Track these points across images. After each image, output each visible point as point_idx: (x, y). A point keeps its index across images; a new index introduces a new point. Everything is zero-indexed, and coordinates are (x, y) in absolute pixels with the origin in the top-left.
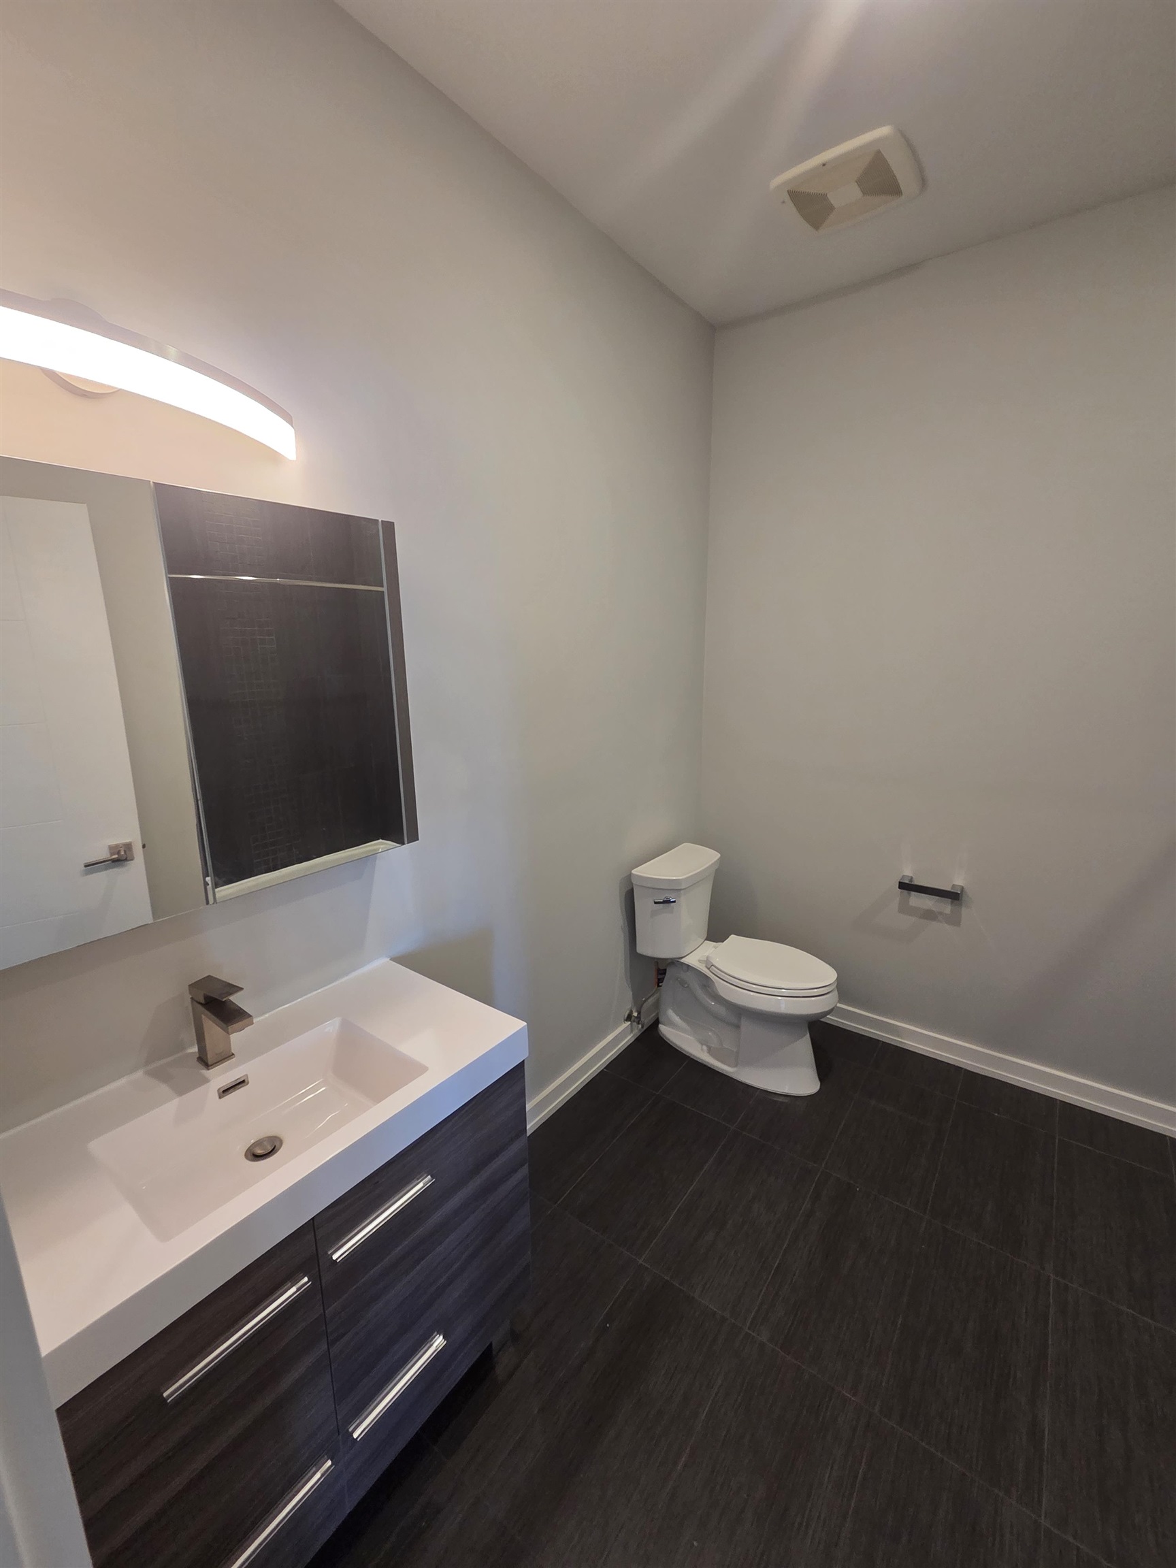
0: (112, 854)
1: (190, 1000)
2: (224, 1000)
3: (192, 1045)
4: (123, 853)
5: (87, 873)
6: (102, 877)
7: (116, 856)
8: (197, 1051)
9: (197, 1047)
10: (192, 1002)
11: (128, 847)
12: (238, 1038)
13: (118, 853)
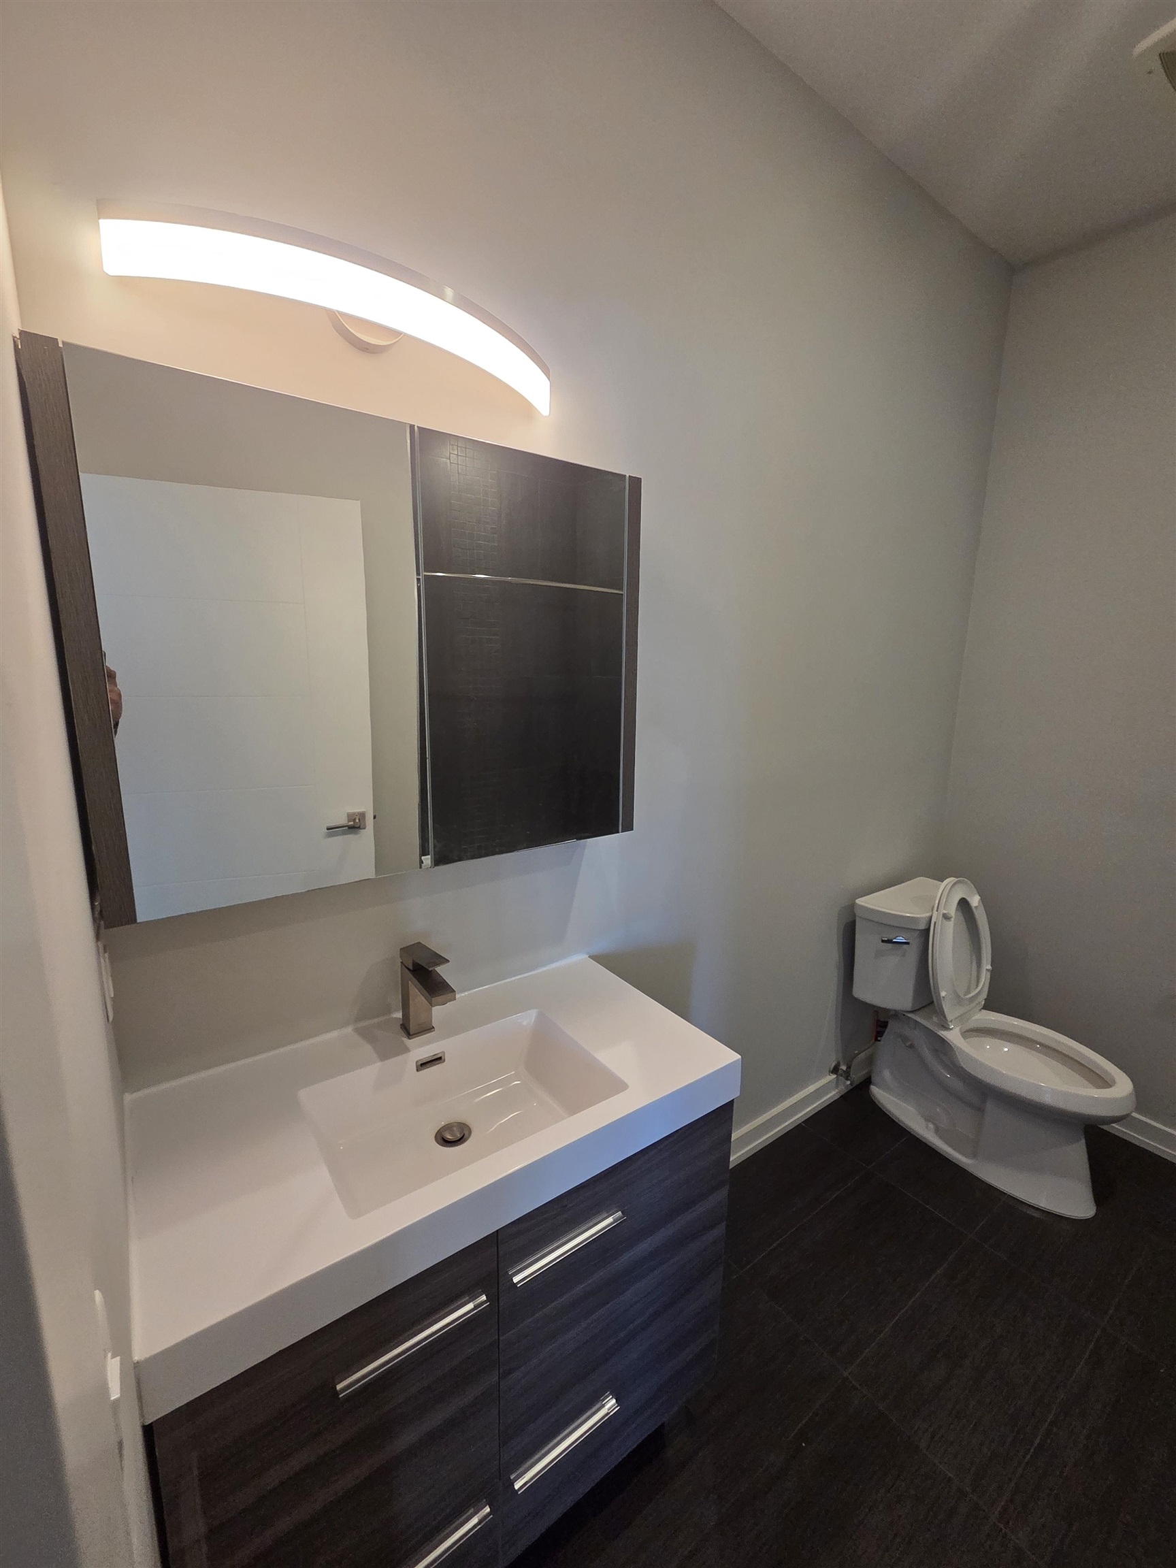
0: (349, 822)
1: (400, 964)
2: (430, 969)
3: (397, 1010)
4: (357, 821)
5: (329, 835)
6: (339, 840)
7: (352, 823)
8: (401, 1017)
9: (401, 1013)
10: (401, 966)
11: (362, 816)
12: (439, 1013)
13: (354, 820)
